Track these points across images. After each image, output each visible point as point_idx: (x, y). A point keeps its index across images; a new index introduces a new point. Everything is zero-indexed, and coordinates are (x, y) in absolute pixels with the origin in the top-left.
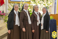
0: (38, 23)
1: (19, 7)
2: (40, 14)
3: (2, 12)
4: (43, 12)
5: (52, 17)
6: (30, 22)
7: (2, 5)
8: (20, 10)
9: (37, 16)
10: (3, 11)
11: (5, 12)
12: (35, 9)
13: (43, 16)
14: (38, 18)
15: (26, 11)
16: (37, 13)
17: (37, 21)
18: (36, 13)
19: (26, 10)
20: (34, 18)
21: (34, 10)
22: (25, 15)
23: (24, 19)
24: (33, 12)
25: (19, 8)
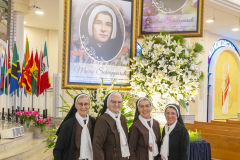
0: (150, 153)
1: (95, 101)
2: (156, 125)
3: (41, 113)
4: (168, 118)
5: (196, 133)
6: (125, 152)
7: (42, 91)
8: (98, 110)
9: (148, 130)
10: (45, 112)
11: (50, 113)
12: (140, 110)
13: (167, 133)
14: (152, 139)
15: (113, 115)
16: (149, 123)
17: (147, 148)
18: (144, 122)
19: (116, 112)
20: (138, 137)
21: (138, 113)
22: (109, 130)
23: (106, 142)
24: (137, 118)
25: (94, 104)
